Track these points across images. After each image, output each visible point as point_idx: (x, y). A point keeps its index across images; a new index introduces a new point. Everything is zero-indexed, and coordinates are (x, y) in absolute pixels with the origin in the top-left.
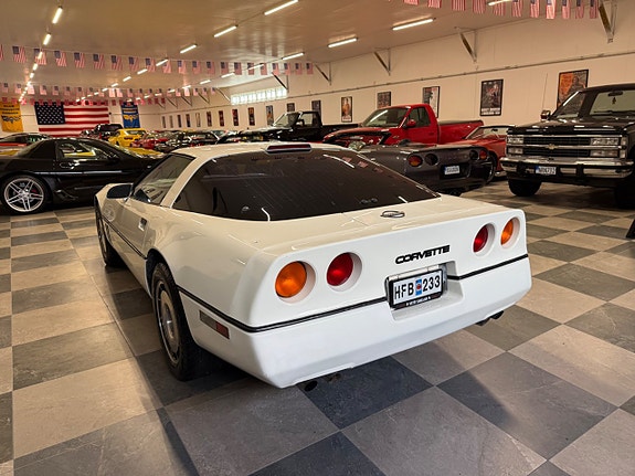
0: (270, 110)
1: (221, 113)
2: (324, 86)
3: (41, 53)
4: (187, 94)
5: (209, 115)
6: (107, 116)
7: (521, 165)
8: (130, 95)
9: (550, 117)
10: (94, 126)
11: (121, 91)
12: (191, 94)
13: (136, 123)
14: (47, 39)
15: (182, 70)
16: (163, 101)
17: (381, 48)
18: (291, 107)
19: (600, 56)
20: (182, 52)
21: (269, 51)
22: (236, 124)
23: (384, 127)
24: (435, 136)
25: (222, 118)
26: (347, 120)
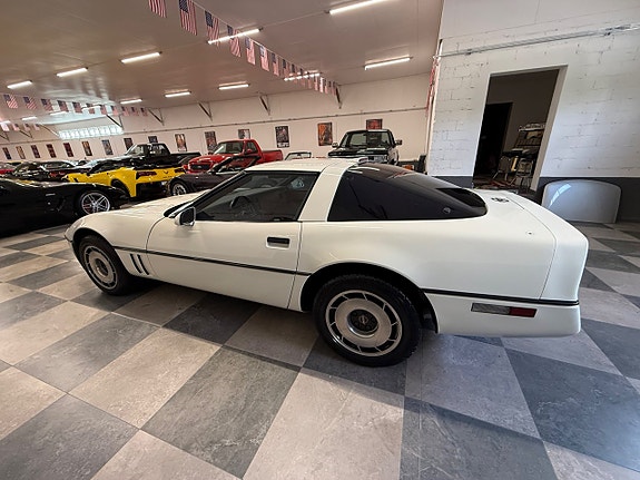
0: (106, 143)
1: (50, 146)
2: (158, 126)
4: (6, 129)
5: (34, 148)
9: (339, 147)
12: (11, 129)
18: (129, 143)
19: (337, 116)
20: (10, 87)
22: (70, 155)
25: (51, 151)
26: (182, 150)
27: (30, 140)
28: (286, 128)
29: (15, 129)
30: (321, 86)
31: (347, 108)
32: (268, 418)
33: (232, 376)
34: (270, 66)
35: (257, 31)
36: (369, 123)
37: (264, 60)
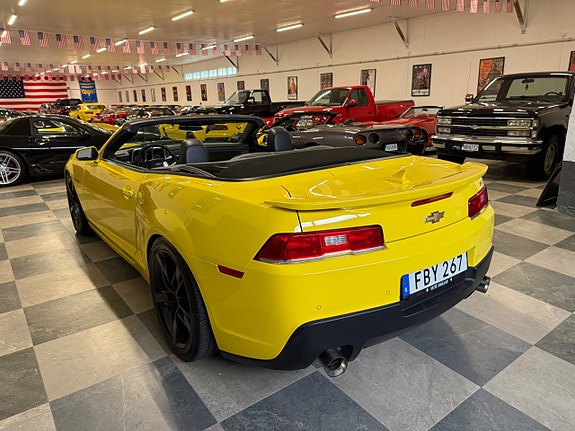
0: (221, 87)
1: (175, 88)
2: (272, 66)
3: (5, 32)
4: (143, 71)
5: (163, 90)
6: (65, 90)
7: (449, 143)
8: (89, 71)
9: (474, 101)
10: (55, 100)
11: (81, 67)
12: (147, 71)
13: (94, 98)
14: (12, 20)
15: (141, 50)
16: (120, 77)
17: (324, 34)
19: (515, 46)
20: (141, 33)
21: (221, 34)
22: (189, 99)
23: (328, 106)
24: (373, 114)
25: (175, 93)
26: (293, 98)
28: (429, 66)
29: (151, 71)
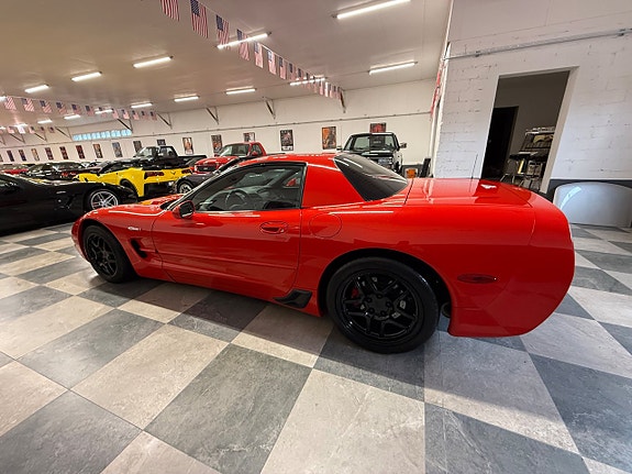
0: (117, 146)
1: (63, 149)
2: (167, 129)
4: (23, 132)
5: (48, 150)
12: (27, 132)
18: (138, 146)
19: (341, 120)
20: (28, 91)
22: (82, 157)
26: (189, 153)
27: (45, 142)
28: (291, 132)
29: (31, 131)
30: (326, 90)
31: (351, 112)
32: (279, 422)
33: (240, 376)
34: (278, 70)
35: (265, 36)
36: (373, 127)
37: (272, 64)
